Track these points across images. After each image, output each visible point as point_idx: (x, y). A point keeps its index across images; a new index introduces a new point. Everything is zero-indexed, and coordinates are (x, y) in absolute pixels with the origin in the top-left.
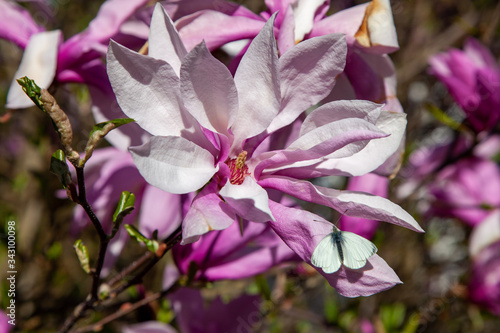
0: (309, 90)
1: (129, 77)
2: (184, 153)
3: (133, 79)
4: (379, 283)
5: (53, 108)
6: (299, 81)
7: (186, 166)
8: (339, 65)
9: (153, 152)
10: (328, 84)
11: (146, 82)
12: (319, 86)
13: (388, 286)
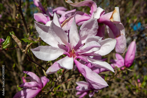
0: (92, 33)
1: (42, 31)
2: (53, 50)
3: (43, 31)
4: (102, 86)
5: (15, 39)
6: (89, 31)
7: (54, 53)
8: (97, 27)
9: (41, 50)
10: (95, 32)
11: (47, 32)
12: (94, 32)
13: (105, 87)
